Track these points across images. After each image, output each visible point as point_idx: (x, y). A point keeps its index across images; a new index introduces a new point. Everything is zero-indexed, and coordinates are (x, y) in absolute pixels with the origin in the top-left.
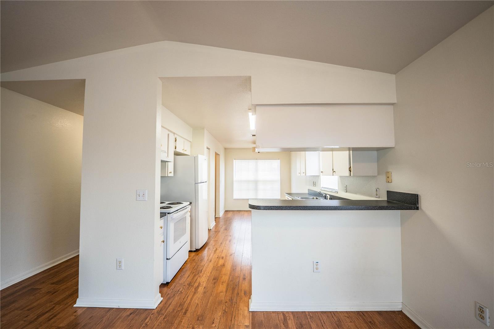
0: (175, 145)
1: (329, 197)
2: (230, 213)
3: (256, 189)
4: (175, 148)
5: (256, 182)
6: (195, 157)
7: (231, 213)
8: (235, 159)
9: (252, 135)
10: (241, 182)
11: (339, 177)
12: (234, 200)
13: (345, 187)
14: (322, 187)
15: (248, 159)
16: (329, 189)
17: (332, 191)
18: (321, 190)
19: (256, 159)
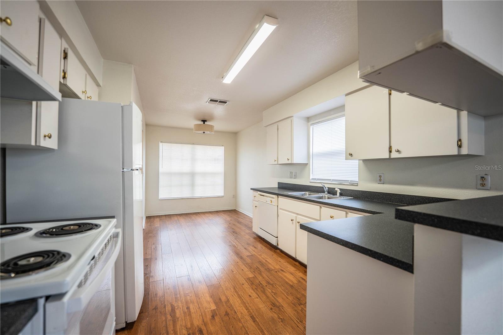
0: (62, 68)
1: (339, 191)
2: (156, 219)
3: (193, 185)
4: (64, 77)
5: (192, 175)
6: (122, 106)
7: (158, 219)
8: (161, 142)
9: (210, 99)
10: (170, 174)
11: (362, 161)
12: (160, 200)
13: (380, 176)
14: (312, 179)
15: (181, 143)
16: (331, 180)
17: (341, 183)
18: (310, 182)
19: (193, 144)
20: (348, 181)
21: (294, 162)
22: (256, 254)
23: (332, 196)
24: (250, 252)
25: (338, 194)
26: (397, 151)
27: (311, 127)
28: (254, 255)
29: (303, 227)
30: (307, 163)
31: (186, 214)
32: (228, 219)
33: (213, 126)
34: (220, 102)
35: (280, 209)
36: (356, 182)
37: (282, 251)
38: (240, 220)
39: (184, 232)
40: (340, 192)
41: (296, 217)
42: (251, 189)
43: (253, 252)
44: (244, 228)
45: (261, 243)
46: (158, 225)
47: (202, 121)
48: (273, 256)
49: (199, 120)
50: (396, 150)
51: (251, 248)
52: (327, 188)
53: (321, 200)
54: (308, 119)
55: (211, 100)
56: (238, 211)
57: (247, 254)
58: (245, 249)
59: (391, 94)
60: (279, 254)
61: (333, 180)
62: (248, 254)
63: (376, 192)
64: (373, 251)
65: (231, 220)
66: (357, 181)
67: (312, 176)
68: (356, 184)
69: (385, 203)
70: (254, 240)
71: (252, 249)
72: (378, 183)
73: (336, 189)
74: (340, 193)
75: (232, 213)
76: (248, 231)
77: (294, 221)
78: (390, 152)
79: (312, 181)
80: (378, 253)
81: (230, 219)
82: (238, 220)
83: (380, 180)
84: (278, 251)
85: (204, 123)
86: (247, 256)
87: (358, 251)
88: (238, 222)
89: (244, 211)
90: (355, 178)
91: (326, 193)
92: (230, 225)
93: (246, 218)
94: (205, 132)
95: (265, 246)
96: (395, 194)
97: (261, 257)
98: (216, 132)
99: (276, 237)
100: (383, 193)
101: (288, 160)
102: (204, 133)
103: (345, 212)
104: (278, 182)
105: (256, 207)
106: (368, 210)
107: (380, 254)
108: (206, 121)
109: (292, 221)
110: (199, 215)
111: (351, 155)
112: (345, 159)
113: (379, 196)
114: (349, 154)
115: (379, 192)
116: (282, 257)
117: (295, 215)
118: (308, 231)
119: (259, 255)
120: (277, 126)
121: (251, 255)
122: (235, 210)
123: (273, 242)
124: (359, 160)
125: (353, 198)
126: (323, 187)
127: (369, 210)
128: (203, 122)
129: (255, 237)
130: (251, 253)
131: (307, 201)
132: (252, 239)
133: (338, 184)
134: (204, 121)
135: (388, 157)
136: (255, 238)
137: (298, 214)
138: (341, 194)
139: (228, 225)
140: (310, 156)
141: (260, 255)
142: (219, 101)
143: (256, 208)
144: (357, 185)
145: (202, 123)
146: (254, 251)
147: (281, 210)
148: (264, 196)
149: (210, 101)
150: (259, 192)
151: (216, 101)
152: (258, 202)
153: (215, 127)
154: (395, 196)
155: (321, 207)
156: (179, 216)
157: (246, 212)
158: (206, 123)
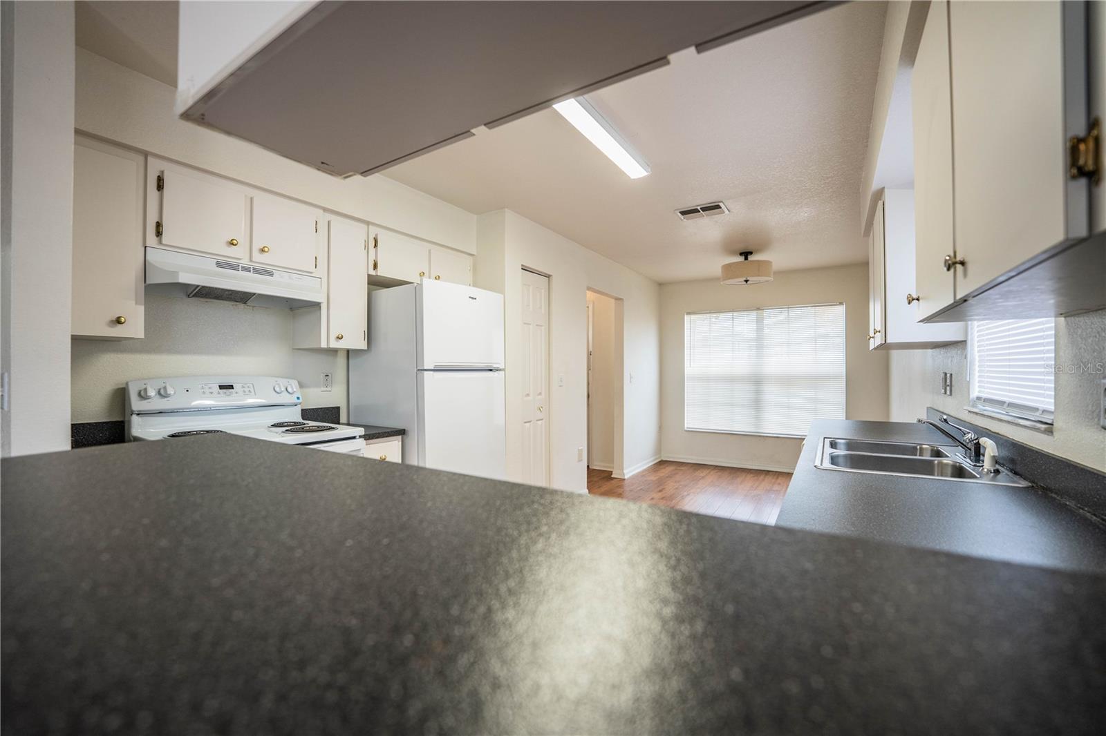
3: (757, 404)
4: (375, 268)
5: (757, 381)
8: (689, 313)
9: (678, 213)
10: (707, 379)
12: (686, 431)
14: (977, 399)
19: (759, 309)
25: (987, 464)
30: (961, 339)
33: (771, 262)
34: (705, 210)
36: (1051, 419)
47: (741, 254)
49: (732, 252)
55: (683, 213)
66: (1053, 414)
67: (978, 386)
68: (1051, 428)
72: (1101, 425)
85: (746, 259)
90: (1049, 398)
94: (748, 279)
98: (778, 273)
102: (746, 281)
108: (751, 253)
128: (744, 257)
134: (746, 254)
142: (699, 208)
144: (1052, 433)
145: (742, 259)
153: (773, 263)
158: (751, 258)
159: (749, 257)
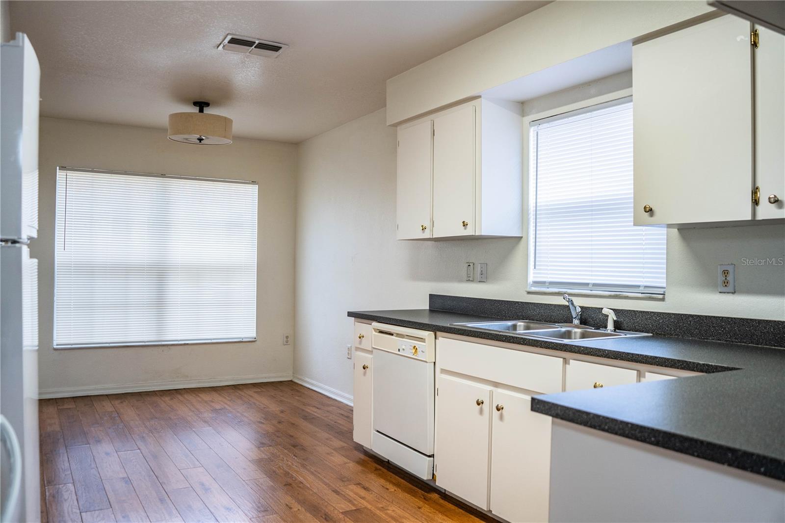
1: (612, 317)
2: (45, 409)
5: (159, 272)
8: (63, 168)
9: (229, 38)
11: (676, 230)
12: (56, 350)
13: (726, 273)
14: (536, 283)
15: (126, 173)
16: (590, 286)
17: (617, 292)
18: (529, 293)
19: (163, 176)
20: (639, 286)
21: (484, 233)
22: (369, 506)
23: (592, 330)
24: (350, 501)
25: (610, 326)
26: (772, 200)
27: (532, 129)
28: (366, 508)
29: (539, 406)
30: (520, 235)
31: (140, 394)
32: (274, 408)
33: (231, 121)
34: (261, 46)
35: (444, 371)
36: (661, 291)
37: (446, 496)
38: (310, 410)
39: (141, 448)
40: (615, 319)
41: (491, 393)
42: (350, 314)
43: (362, 501)
44: (323, 435)
45: (381, 476)
46: (57, 428)
47: (196, 104)
48: (422, 510)
49: (183, 99)
50: (769, 198)
51: (352, 490)
52: (580, 310)
53: (566, 341)
54: (523, 106)
55: (233, 41)
56: (301, 385)
57: (343, 506)
58: (336, 492)
59: (756, 46)
60: (437, 503)
61: (594, 285)
62: (345, 506)
63: (714, 317)
64: (739, 450)
65: (282, 412)
66: (664, 288)
67: (534, 273)
68: (661, 296)
69: (738, 346)
70: (360, 468)
71: (356, 494)
72: (719, 291)
73: (605, 311)
74: (615, 322)
75: (282, 391)
76: (338, 443)
77: (485, 407)
78: (756, 202)
79: (534, 289)
80: (752, 455)
81: (278, 409)
82: (303, 410)
83: (726, 283)
84: (435, 496)
85: (201, 111)
86: (342, 513)
87: (698, 456)
88: (305, 418)
89: (320, 384)
90: (657, 278)
91: (576, 322)
92: (280, 426)
93: (328, 405)
94: (203, 137)
95: (394, 484)
96: (764, 320)
97: (386, 514)
98: (238, 138)
99: (429, 456)
100: (732, 318)
101: (465, 225)
102: (200, 140)
103: (636, 372)
104: (430, 295)
105: (364, 368)
106: (698, 364)
107: (758, 456)
108: (207, 105)
109: (478, 404)
110: (179, 397)
111: (650, 211)
112: (633, 224)
113: (722, 327)
114: (645, 208)
115: (723, 317)
116: (445, 512)
117: (489, 388)
118: (556, 416)
119: (379, 509)
120: (429, 123)
121: (354, 508)
122: (291, 381)
123: (420, 468)
124: (670, 226)
125: (652, 335)
126: (568, 306)
127: (701, 362)
128: (198, 108)
129: (364, 460)
130: (354, 505)
131: (525, 344)
132: (352, 465)
133: (610, 297)
134: (201, 105)
135: (749, 217)
136: (361, 463)
137: (496, 385)
138: (618, 326)
139: (274, 425)
140: (528, 214)
141: (383, 509)
142: (257, 42)
143: (365, 374)
144: (663, 300)
145: (196, 110)
146: (363, 498)
147: (444, 376)
148: (392, 335)
149: (229, 42)
150: (375, 324)
151: (249, 44)
152: (371, 352)
153: (235, 124)
154: (765, 328)
155: (566, 361)
156: (117, 399)
157: (326, 387)
158: (207, 111)
159: (205, 109)
